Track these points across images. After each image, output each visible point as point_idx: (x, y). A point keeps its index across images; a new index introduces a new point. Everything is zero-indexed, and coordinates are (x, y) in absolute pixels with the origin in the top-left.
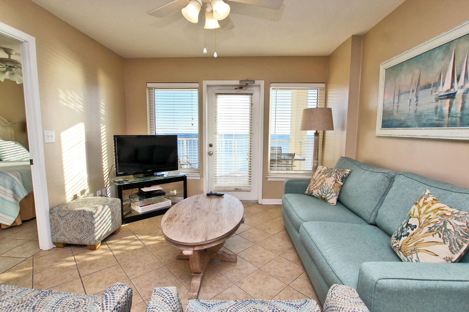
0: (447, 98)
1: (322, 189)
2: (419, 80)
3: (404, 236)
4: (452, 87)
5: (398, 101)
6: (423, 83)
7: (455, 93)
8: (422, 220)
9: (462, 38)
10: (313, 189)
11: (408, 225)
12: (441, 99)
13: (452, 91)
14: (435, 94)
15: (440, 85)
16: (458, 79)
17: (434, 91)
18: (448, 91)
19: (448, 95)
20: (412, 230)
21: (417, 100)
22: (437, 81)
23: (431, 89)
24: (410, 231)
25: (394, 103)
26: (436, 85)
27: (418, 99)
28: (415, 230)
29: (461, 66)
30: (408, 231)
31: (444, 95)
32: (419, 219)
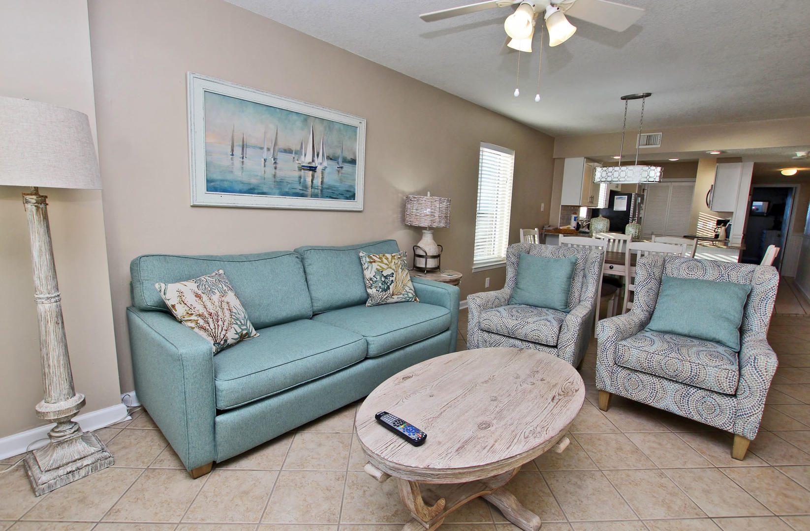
0: (310, 170)
1: (238, 319)
2: (276, 138)
3: (391, 285)
4: (313, 161)
5: (243, 154)
6: (282, 144)
7: (316, 167)
8: (394, 267)
9: (317, 119)
10: (224, 332)
11: (386, 277)
12: (304, 169)
13: (313, 165)
14: (297, 162)
15: (302, 155)
16: (318, 155)
17: (296, 158)
18: (309, 163)
19: (310, 167)
20: (393, 277)
21: (275, 163)
22: (299, 149)
23: (293, 155)
24: (391, 279)
25: (232, 155)
26: (298, 153)
27: (277, 162)
28: (394, 275)
29: (319, 144)
30: (390, 280)
31: (307, 167)
32: (390, 268)
